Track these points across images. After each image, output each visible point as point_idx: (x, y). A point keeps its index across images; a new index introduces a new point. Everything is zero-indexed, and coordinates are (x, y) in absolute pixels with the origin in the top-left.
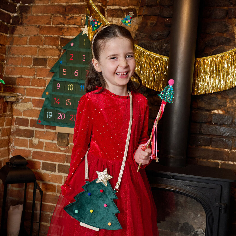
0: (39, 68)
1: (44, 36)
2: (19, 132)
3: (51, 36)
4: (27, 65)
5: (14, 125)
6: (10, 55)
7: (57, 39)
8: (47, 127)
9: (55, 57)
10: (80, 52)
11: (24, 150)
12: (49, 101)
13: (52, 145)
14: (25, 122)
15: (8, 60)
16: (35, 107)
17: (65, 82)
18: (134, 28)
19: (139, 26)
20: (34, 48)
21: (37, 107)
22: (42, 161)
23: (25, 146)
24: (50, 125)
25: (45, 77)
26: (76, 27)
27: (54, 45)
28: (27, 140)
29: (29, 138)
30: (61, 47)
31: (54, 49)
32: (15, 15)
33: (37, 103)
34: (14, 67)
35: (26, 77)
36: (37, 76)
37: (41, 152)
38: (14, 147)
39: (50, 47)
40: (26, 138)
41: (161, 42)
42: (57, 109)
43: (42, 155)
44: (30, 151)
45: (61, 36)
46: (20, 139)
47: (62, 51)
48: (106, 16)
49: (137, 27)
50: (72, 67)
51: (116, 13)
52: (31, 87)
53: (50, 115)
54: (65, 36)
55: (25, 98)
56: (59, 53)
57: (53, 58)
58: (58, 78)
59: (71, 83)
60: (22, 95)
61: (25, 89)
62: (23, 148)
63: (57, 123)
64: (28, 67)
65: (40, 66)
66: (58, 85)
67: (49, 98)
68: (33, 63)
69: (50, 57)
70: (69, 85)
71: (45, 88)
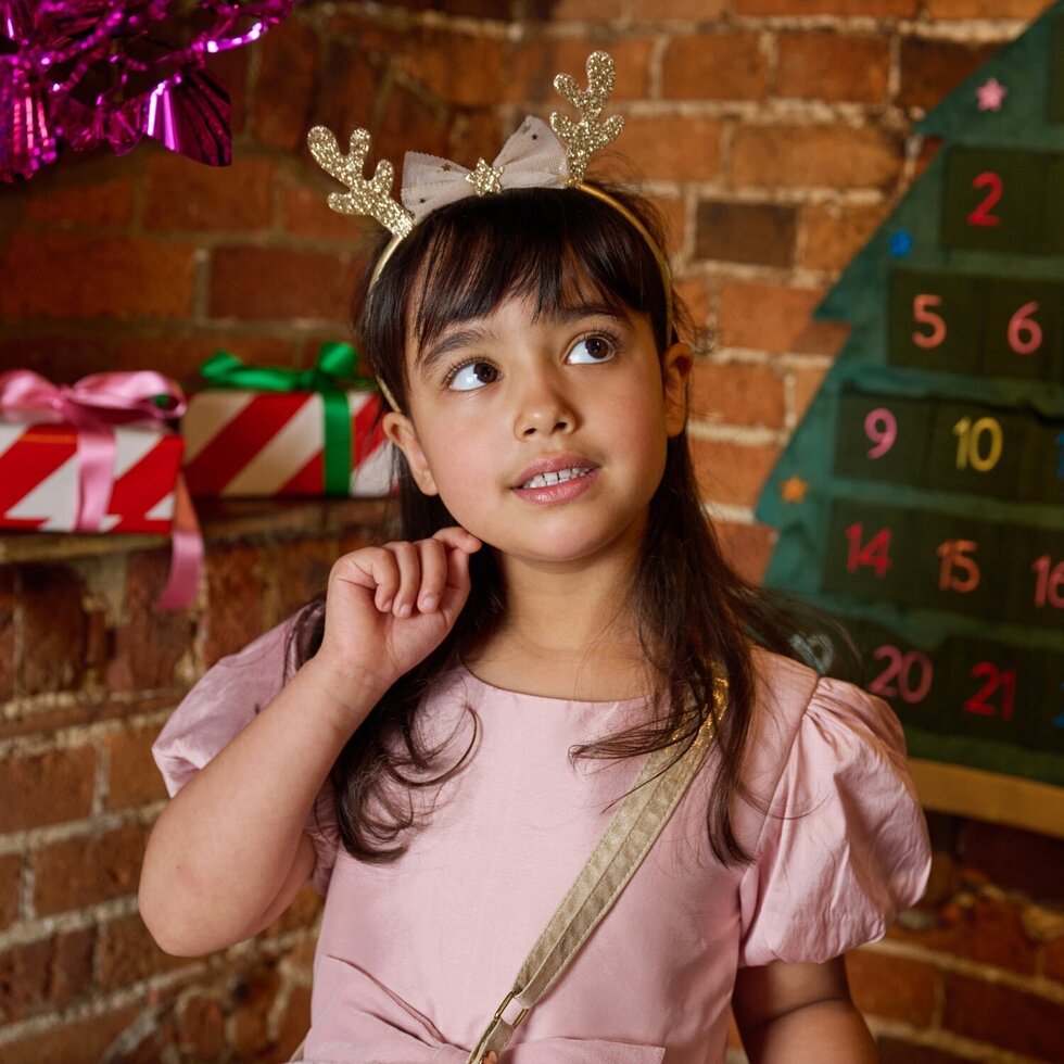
0: (739, 286)
1: (769, 29)
3: (828, 31)
7: (873, 48)
9: (856, 197)
10: (1057, 155)
12: (808, 546)
17: (935, 399)
20: (699, 126)
25: (778, 355)
27: (850, 98)
30: (907, 116)
31: (849, 129)
36: (719, 346)
39: (822, 112)
42: (871, 614)
45: (905, 27)
47: (914, 147)
50: (987, 278)
54: (932, 22)
56: (891, 165)
57: (840, 200)
58: (873, 372)
59: (976, 409)
65: (747, 264)
66: (881, 428)
67: (810, 526)
68: (691, 240)
69: (817, 196)
70: (962, 427)
71: (784, 439)
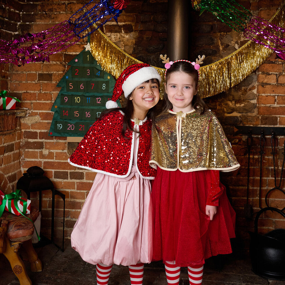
0: (45, 83)
2: (28, 145)
4: (32, 81)
5: (23, 139)
6: (13, 72)
7: (61, 55)
8: (56, 137)
9: (60, 72)
10: (84, 67)
11: (36, 161)
12: (58, 113)
13: (62, 154)
14: (34, 135)
15: (12, 77)
16: (43, 120)
17: (72, 95)
18: (132, 42)
19: (136, 40)
20: (38, 64)
21: (45, 120)
22: (53, 171)
23: (36, 157)
24: (61, 136)
25: (51, 92)
26: (79, 44)
27: (58, 61)
28: (37, 152)
29: (39, 150)
30: (65, 63)
31: (58, 64)
32: (16, 33)
33: (45, 116)
34: (18, 83)
35: (32, 92)
36: (43, 91)
37: (52, 162)
38: (24, 159)
39: (54, 63)
40: (36, 150)
41: (157, 54)
42: (67, 121)
43: (53, 165)
44: (40, 162)
45: (64, 53)
46: (30, 151)
47: (66, 67)
48: (105, 32)
49: (134, 41)
50: (77, 81)
51: (114, 28)
52: (38, 101)
53: (60, 126)
54: (68, 52)
55: (32, 112)
56: (64, 69)
57: (58, 73)
58: (65, 92)
59: (77, 96)
60: (29, 109)
61: (32, 103)
62: (33, 160)
63: (68, 133)
64: (33, 82)
65: (46, 81)
66: (66, 99)
67: (58, 111)
68: (37, 78)
69: (55, 72)
70: (76, 98)
71: (53, 102)
